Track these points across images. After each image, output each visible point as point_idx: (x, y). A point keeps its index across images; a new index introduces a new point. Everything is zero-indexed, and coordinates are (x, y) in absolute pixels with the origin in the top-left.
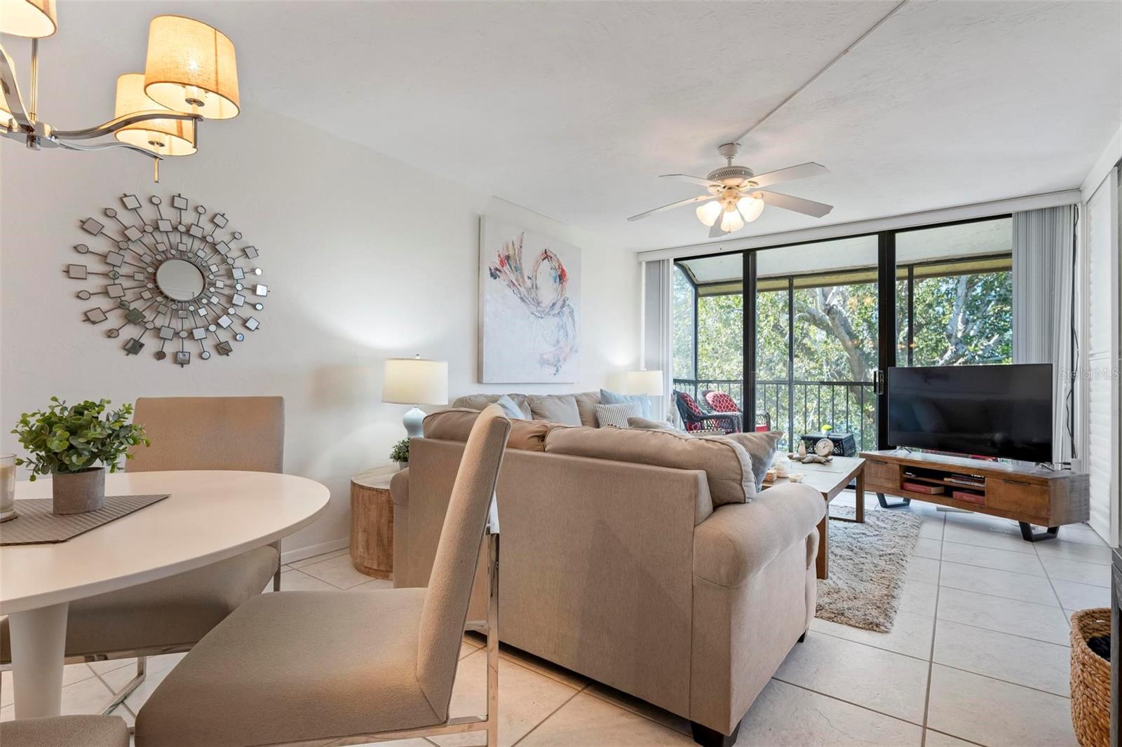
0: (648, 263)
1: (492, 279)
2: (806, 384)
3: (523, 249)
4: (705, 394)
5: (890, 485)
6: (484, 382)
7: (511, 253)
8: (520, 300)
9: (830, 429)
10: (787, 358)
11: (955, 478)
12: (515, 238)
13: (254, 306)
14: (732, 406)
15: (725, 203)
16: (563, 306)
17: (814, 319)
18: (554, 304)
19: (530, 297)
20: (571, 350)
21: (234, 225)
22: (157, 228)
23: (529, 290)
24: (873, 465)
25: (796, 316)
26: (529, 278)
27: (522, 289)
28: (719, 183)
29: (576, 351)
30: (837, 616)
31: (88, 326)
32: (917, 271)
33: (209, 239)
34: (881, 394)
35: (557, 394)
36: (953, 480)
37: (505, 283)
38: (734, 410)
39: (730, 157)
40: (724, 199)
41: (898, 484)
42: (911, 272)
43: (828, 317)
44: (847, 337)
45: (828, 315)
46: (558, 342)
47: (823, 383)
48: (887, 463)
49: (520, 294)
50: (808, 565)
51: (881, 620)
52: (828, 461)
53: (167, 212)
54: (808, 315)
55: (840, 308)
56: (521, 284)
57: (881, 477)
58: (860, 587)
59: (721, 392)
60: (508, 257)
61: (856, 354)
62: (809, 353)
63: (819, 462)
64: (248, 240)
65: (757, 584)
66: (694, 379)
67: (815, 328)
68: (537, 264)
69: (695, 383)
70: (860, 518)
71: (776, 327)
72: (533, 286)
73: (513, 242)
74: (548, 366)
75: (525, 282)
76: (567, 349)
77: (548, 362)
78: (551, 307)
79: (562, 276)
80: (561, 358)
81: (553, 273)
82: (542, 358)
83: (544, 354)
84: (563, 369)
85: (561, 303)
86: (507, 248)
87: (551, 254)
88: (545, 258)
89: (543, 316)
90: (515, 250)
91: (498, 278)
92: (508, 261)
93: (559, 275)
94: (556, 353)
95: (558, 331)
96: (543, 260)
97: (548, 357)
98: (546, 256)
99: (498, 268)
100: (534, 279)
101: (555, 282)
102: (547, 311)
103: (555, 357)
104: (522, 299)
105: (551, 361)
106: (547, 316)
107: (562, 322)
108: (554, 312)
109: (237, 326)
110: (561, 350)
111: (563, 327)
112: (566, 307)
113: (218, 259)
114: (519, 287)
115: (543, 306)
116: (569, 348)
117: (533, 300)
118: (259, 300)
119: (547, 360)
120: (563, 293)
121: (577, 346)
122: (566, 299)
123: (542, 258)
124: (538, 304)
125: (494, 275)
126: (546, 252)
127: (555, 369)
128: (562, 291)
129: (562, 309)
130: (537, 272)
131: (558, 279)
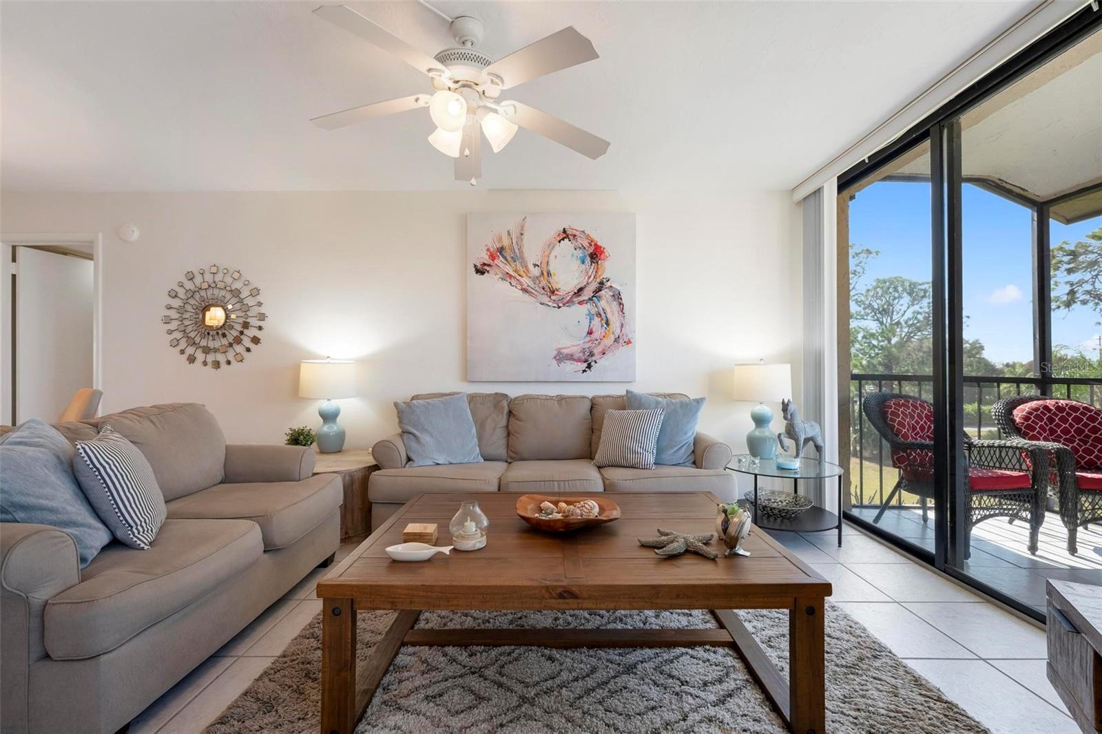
0: (804, 200)
1: (479, 276)
3: (525, 237)
6: (470, 380)
7: (506, 242)
8: (520, 292)
13: (257, 328)
16: (599, 290)
18: (581, 290)
19: (538, 287)
20: (617, 341)
22: (201, 288)
23: (536, 279)
26: (536, 266)
27: (525, 280)
29: (629, 342)
33: (229, 289)
37: (498, 277)
49: (522, 285)
53: (208, 277)
56: (523, 274)
60: (501, 249)
68: (550, 247)
72: (542, 273)
73: (508, 232)
74: (572, 362)
75: (528, 271)
76: (609, 341)
77: (571, 357)
78: (575, 293)
79: (595, 254)
80: (596, 351)
81: (579, 253)
82: (559, 353)
83: (564, 348)
84: (601, 364)
85: (594, 286)
86: (500, 240)
87: (575, 232)
88: (563, 239)
89: (560, 305)
90: (512, 239)
91: (486, 273)
92: (500, 253)
93: (591, 253)
94: (587, 346)
95: (590, 319)
96: (560, 242)
97: (572, 352)
98: (565, 235)
99: (486, 262)
100: (544, 265)
101: (583, 263)
102: (568, 298)
103: (583, 351)
104: (525, 290)
105: (576, 356)
106: (567, 305)
107: (596, 309)
108: (581, 298)
109: (247, 342)
110: (595, 342)
111: (599, 315)
112: (606, 290)
113: (234, 300)
114: (518, 277)
115: (561, 294)
116: (613, 339)
117: (543, 289)
118: (261, 323)
119: (568, 354)
120: (599, 273)
121: (630, 336)
122: (605, 280)
123: (559, 239)
124: (553, 292)
125: (480, 271)
126: (564, 231)
127: (586, 365)
128: (596, 272)
129: (597, 293)
130: (549, 257)
131: (589, 259)
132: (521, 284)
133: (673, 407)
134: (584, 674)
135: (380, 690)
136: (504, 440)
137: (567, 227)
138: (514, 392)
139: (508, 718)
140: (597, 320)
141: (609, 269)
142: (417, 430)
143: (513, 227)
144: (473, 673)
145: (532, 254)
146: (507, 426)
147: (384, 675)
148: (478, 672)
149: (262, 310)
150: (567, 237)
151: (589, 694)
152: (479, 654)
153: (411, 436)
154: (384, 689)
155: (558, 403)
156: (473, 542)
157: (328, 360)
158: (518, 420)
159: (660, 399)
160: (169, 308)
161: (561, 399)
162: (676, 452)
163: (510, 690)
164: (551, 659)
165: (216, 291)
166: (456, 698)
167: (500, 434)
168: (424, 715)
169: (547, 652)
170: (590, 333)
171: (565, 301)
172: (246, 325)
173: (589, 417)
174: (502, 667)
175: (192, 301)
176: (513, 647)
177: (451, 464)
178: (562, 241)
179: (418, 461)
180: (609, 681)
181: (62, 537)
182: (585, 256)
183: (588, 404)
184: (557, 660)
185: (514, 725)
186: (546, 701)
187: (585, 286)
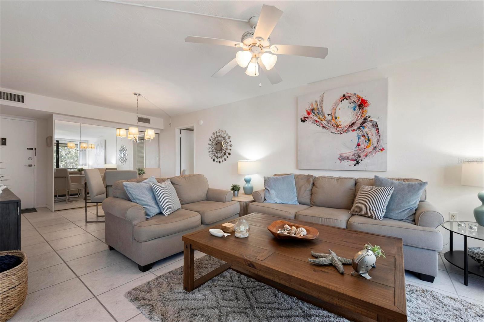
1: (303, 123)
3: (324, 102)
6: (299, 169)
7: (315, 106)
13: (230, 150)
18: (353, 124)
19: (330, 125)
22: (216, 137)
23: (329, 121)
26: (329, 115)
33: (223, 137)
37: (311, 122)
53: (218, 134)
68: (337, 105)
72: (332, 118)
73: (316, 101)
74: (348, 160)
75: (325, 118)
76: (370, 149)
77: (347, 158)
78: (350, 126)
79: (362, 104)
80: (362, 155)
81: (353, 105)
82: (341, 156)
83: (343, 154)
84: (365, 162)
85: (361, 121)
86: (312, 105)
87: (350, 95)
88: (343, 100)
89: (342, 132)
90: (317, 104)
91: (306, 121)
92: (312, 111)
93: (359, 104)
94: (357, 152)
95: (359, 138)
96: (341, 101)
97: (348, 155)
98: (344, 98)
99: (306, 116)
100: (333, 114)
101: (354, 110)
102: (346, 129)
103: (354, 155)
104: (323, 127)
105: (350, 158)
106: (345, 132)
107: (362, 133)
108: (353, 128)
109: (227, 154)
110: (362, 150)
111: (364, 136)
112: (368, 122)
113: (224, 140)
114: (320, 121)
115: (342, 127)
116: (372, 148)
117: (333, 125)
118: (231, 148)
119: (346, 157)
120: (364, 114)
121: (383, 146)
122: (367, 117)
123: (341, 100)
124: (338, 127)
125: (303, 121)
126: (344, 96)
127: (356, 162)
128: (362, 114)
129: (363, 124)
130: (336, 110)
131: (358, 107)
132: (322, 124)
133: (402, 187)
134: (284, 308)
135: (211, 281)
136: (310, 196)
137: (345, 93)
138: (316, 174)
139: (239, 311)
140: (362, 139)
141: (370, 111)
142: (269, 188)
143: (318, 98)
144: (243, 288)
145: (327, 109)
146: (312, 190)
147: (215, 276)
148: (244, 289)
149: (231, 143)
150: (346, 98)
151: (278, 318)
152: (251, 282)
153: (267, 190)
154: (213, 281)
155: (337, 181)
156: (240, 234)
157: (247, 160)
158: (316, 187)
159: (395, 181)
160: (209, 144)
161: (339, 179)
162: (400, 212)
163: (249, 300)
164: (276, 296)
165: (220, 138)
166: (230, 295)
167: (308, 193)
168: (215, 295)
169: (277, 292)
170: (358, 145)
171: (344, 130)
172: (227, 149)
173: (354, 188)
174: (254, 291)
175: (214, 142)
176: (265, 284)
177: (283, 203)
178: (343, 101)
179: (268, 201)
180: (292, 317)
181: (140, 208)
182: (356, 106)
183: (353, 182)
184: (278, 297)
185: (238, 314)
186: (259, 312)
187: (356, 122)
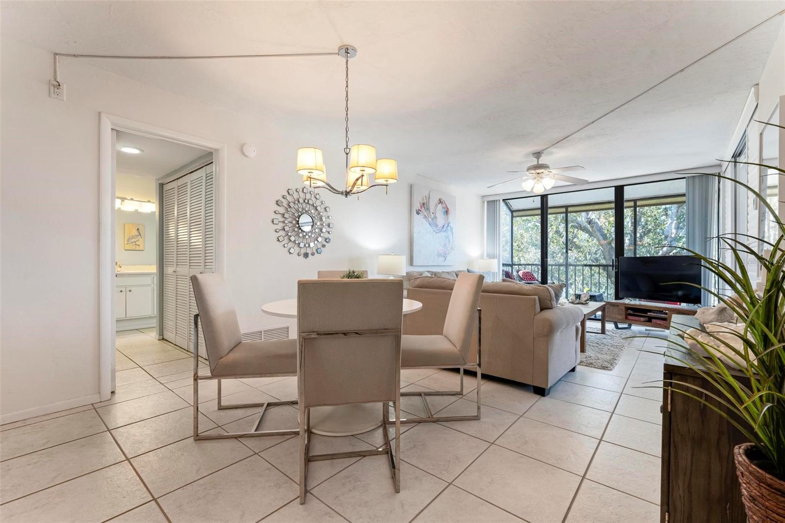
0: (488, 202)
2: (575, 266)
4: (518, 272)
5: (620, 317)
6: (414, 265)
7: (425, 201)
8: (428, 224)
9: (589, 290)
10: (565, 251)
11: (653, 313)
12: (427, 194)
13: (329, 232)
14: (533, 278)
15: (536, 180)
16: (448, 226)
17: (581, 227)
18: (444, 226)
19: (433, 223)
20: (451, 248)
21: (322, 199)
22: (299, 202)
23: (433, 219)
24: (611, 308)
25: (570, 225)
26: (433, 213)
27: (430, 219)
28: (533, 171)
29: (454, 249)
30: (589, 365)
31: (278, 242)
32: (639, 203)
33: (315, 205)
34: (616, 271)
35: (447, 271)
36: (652, 314)
37: (422, 217)
38: (534, 281)
39: (538, 158)
40: (535, 178)
41: (624, 316)
42: (635, 204)
43: (589, 226)
44: (601, 238)
45: (589, 224)
46: (446, 245)
47: (586, 265)
48: (618, 306)
49: (429, 221)
50: (576, 339)
51: (609, 366)
52: (587, 303)
53: (302, 195)
54: (577, 225)
55: (597, 220)
56: (429, 216)
57: (615, 314)
58: (600, 356)
59: (527, 270)
60: (424, 204)
61: (607, 248)
62: (578, 247)
63: (582, 304)
64: (327, 204)
65: (558, 337)
66: (511, 263)
67: (582, 232)
68: (436, 206)
69: (512, 265)
70: (603, 331)
71: (557, 232)
73: (426, 196)
80: (447, 253)
88: (440, 203)
97: (441, 253)
99: (419, 209)
100: (435, 213)
108: (444, 230)
109: (323, 241)
113: (317, 213)
117: (435, 224)
118: (331, 230)
124: (437, 226)
126: (440, 200)
127: (444, 258)
128: (447, 219)
130: (436, 210)
140: (447, 239)
165: (308, 205)
172: (323, 230)
